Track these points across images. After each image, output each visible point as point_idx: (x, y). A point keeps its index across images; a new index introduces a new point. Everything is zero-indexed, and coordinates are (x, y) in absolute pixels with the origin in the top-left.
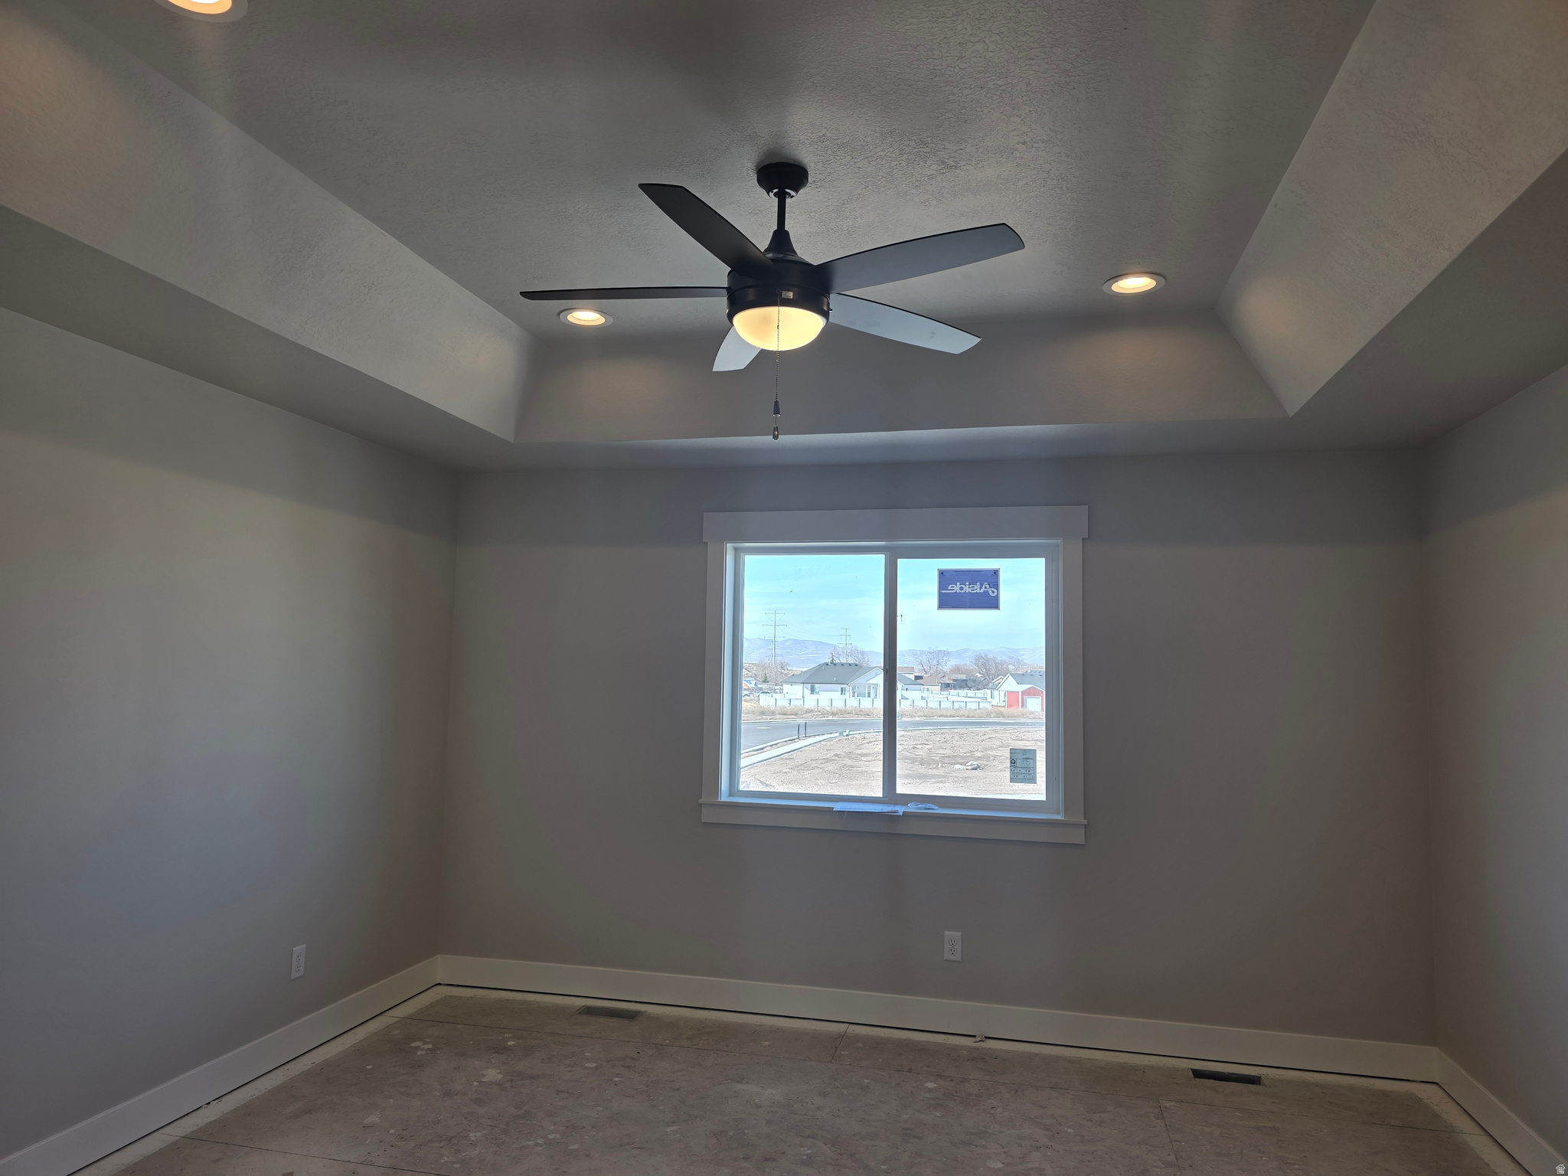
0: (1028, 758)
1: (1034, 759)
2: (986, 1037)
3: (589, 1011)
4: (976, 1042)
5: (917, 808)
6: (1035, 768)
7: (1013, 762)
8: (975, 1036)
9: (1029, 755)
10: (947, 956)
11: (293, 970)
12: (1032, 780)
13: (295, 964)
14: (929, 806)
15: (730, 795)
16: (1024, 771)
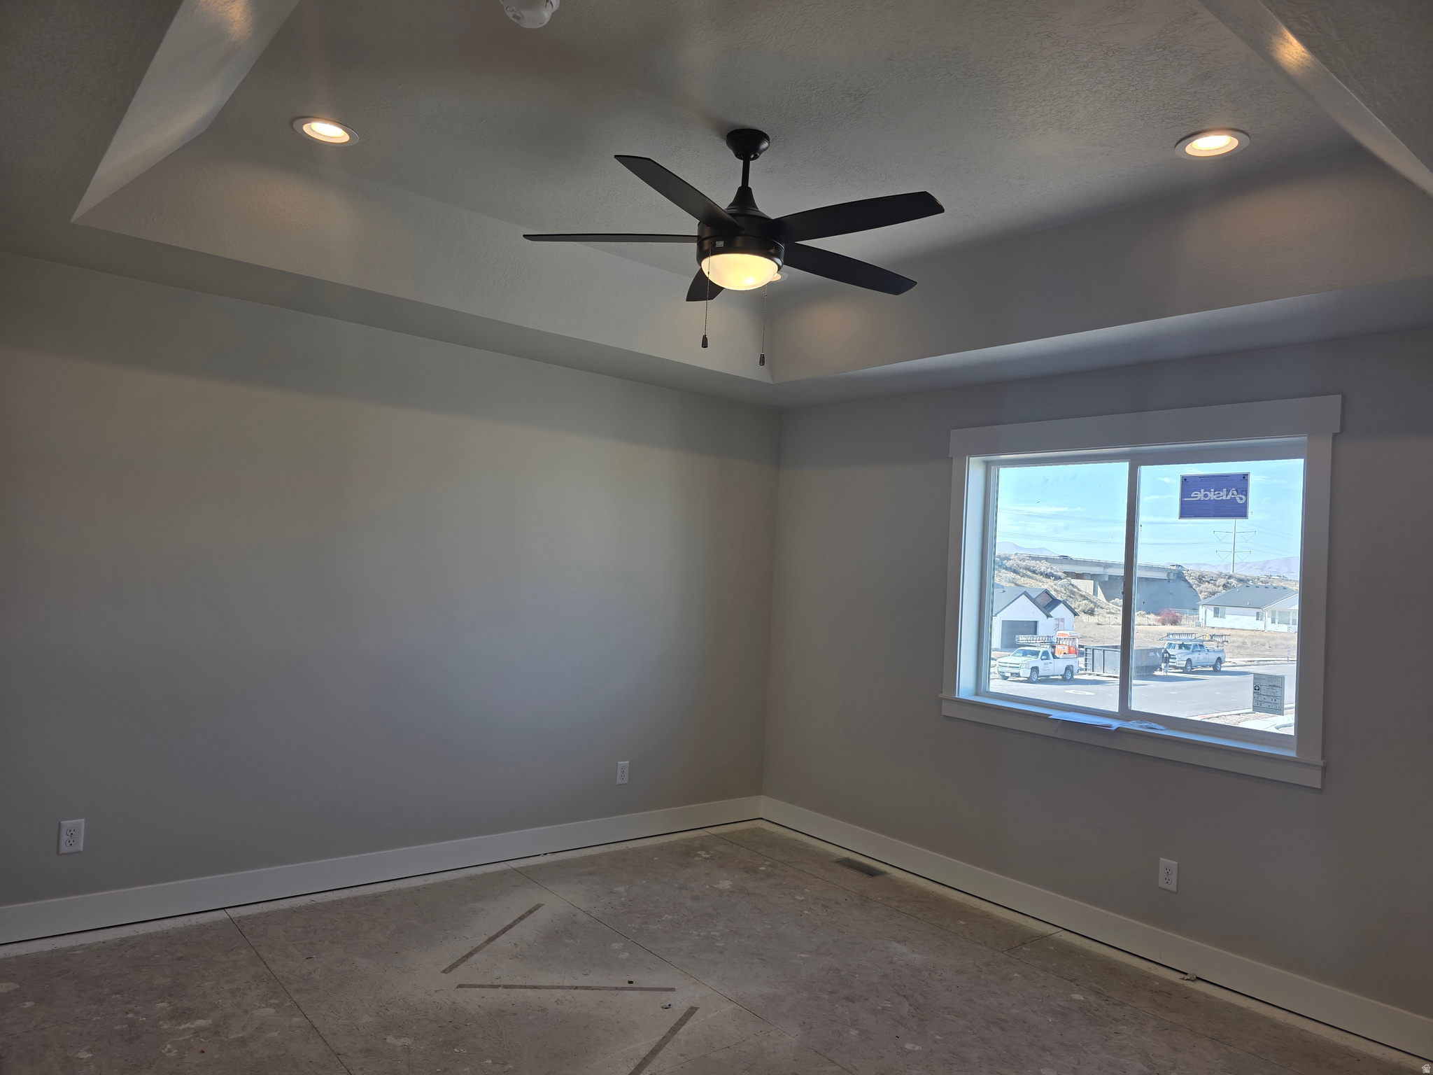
0: (1274, 686)
1: (1282, 687)
2: (1198, 978)
3: (848, 863)
4: (1183, 979)
5: (1141, 727)
6: (1282, 697)
7: (1257, 689)
8: (1186, 974)
9: (1276, 683)
10: (1162, 883)
11: (618, 778)
12: (1279, 711)
13: (619, 774)
14: (1153, 725)
15: (977, 694)
16: (1269, 699)
